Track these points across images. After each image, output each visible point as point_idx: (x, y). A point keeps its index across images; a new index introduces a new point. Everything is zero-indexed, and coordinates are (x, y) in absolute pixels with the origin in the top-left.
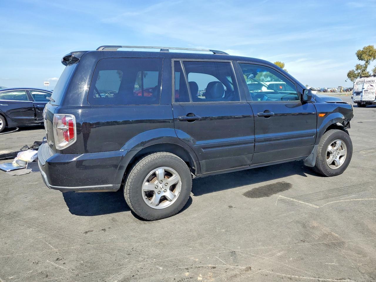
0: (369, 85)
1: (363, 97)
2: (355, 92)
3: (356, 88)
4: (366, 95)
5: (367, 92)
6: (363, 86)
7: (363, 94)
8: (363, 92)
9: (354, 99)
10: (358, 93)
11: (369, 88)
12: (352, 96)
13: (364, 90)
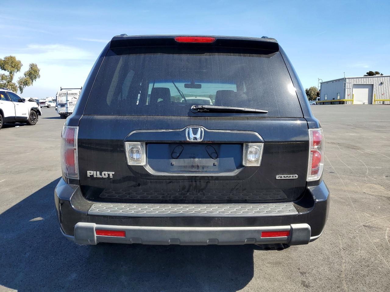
0: (72, 97)
1: (68, 108)
2: (59, 104)
3: (60, 100)
4: (71, 106)
5: (72, 104)
6: (67, 98)
7: (68, 106)
8: (68, 104)
9: (58, 111)
10: (63, 105)
11: (73, 100)
12: (56, 108)
13: (68, 102)
